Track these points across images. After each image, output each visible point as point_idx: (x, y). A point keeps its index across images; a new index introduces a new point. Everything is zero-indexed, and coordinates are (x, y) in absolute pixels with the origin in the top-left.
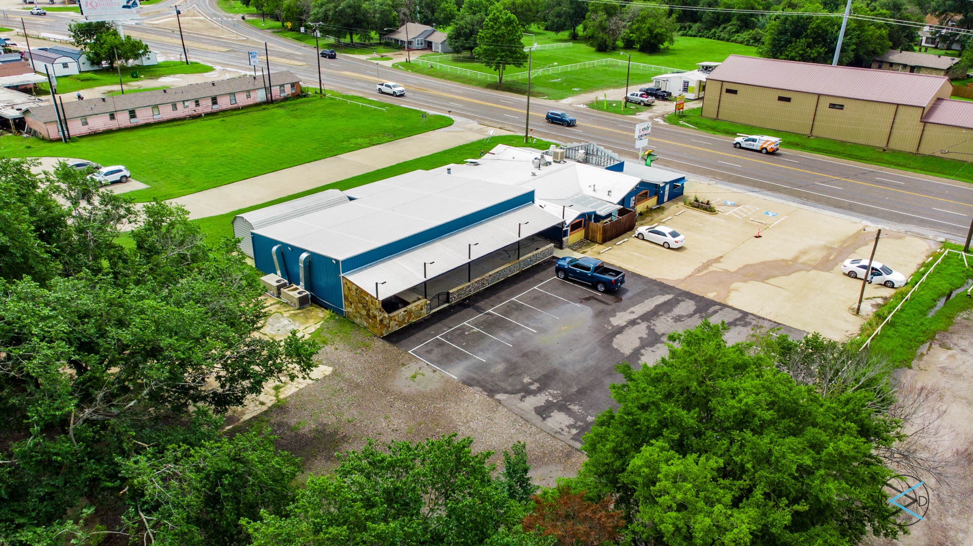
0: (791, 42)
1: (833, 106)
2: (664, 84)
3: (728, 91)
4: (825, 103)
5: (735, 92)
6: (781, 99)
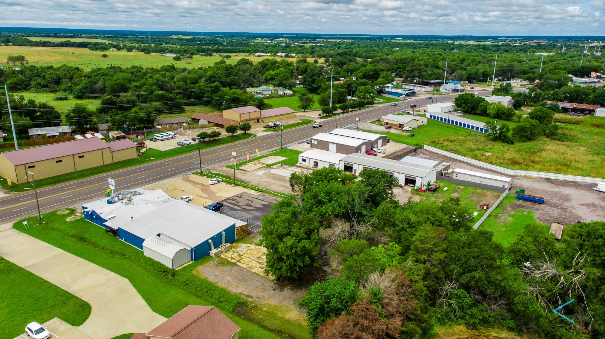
1: (80, 157)
3: (29, 167)
4: (76, 157)
5: (33, 167)
6: (57, 162)
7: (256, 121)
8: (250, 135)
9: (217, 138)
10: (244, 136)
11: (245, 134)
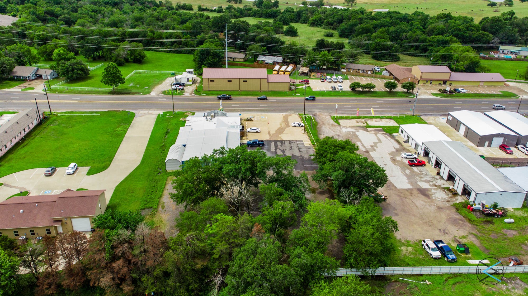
0: (206, 57)
1: (244, 81)
2: (179, 80)
3: (211, 81)
4: (242, 81)
5: (213, 81)
6: (228, 81)
7: (442, 83)
8: (412, 94)
9: (372, 90)
10: (406, 94)
11: (408, 92)
